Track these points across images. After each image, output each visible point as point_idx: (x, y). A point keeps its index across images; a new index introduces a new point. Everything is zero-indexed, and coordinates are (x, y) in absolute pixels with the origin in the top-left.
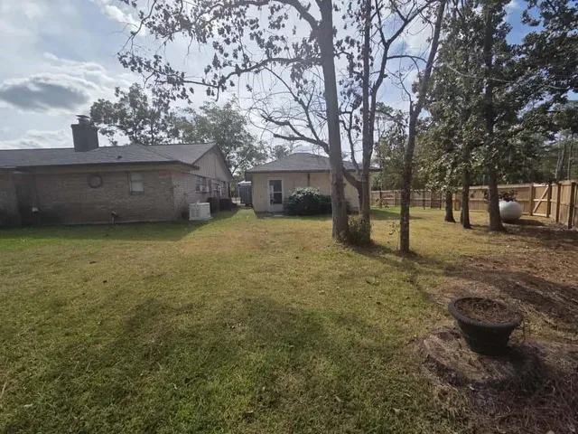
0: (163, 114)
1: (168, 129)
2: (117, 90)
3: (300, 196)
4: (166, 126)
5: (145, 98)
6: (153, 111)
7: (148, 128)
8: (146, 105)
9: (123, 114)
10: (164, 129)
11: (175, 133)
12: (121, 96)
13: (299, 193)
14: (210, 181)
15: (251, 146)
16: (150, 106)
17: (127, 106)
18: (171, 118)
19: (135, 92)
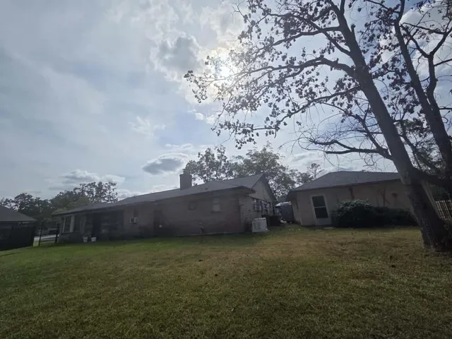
0: (223, 163)
1: (226, 171)
2: (199, 154)
3: (349, 208)
4: (225, 170)
5: (213, 155)
6: (217, 162)
7: (215, 173)
8: (214, 159)
9: (202, 167)
10: (223, 172)
11: (230, 173)
12: (201, 157)
13: (346, 205)
14: (261, 202)
15: (284, 174)
16: (216, 159)
17: (203, 162)
18: (227, 164)
19: (208, 153)
